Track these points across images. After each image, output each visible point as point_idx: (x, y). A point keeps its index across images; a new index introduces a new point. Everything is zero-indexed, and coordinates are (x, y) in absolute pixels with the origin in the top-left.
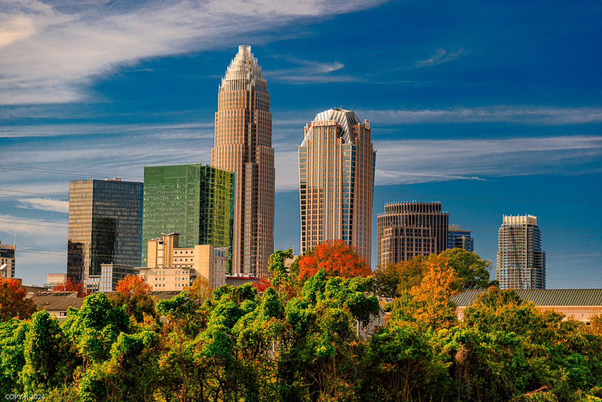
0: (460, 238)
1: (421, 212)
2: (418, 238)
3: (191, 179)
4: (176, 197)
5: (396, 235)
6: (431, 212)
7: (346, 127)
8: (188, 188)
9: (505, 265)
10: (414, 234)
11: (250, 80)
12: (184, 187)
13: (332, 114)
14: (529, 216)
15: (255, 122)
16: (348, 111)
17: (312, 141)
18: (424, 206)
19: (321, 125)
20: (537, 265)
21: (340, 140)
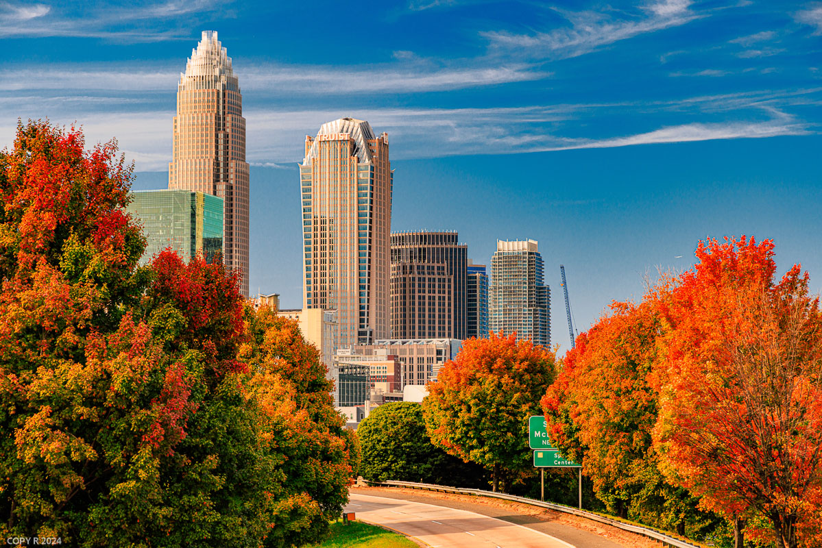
0: (474, 275)
1: (429, 244)
2: (432, 276)
3: (177, 209)
4: (159, 232)
5: (404, 274)
6: (442, 244)
7: (361, 142)
8: (174, 220)
9: (500, 304)
10: (426, 272)
11: (220, 76)
12: (170, 219)
13: (342, 125)
14: (530, 241)
15: (228, 130)
16: (361, 122)
17: (319, 159)
18: (437, 236)
19: (330, 139)
20: (540, 303)
21: (356, 159)
